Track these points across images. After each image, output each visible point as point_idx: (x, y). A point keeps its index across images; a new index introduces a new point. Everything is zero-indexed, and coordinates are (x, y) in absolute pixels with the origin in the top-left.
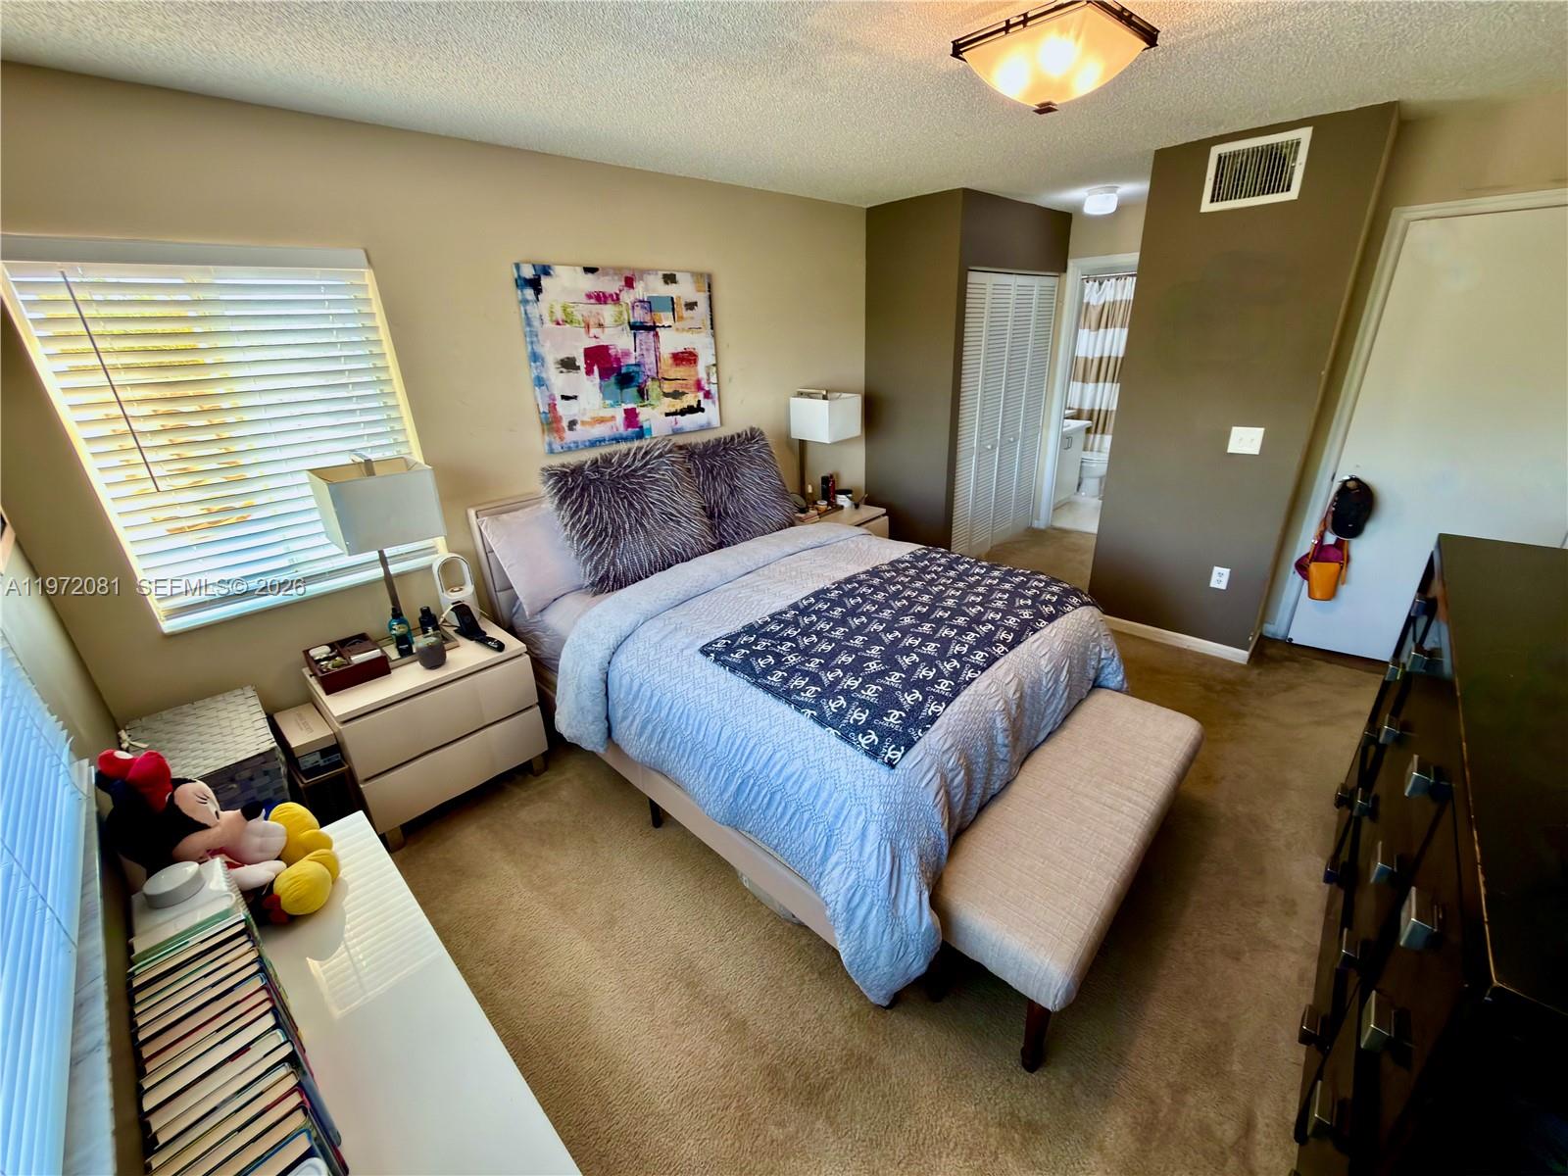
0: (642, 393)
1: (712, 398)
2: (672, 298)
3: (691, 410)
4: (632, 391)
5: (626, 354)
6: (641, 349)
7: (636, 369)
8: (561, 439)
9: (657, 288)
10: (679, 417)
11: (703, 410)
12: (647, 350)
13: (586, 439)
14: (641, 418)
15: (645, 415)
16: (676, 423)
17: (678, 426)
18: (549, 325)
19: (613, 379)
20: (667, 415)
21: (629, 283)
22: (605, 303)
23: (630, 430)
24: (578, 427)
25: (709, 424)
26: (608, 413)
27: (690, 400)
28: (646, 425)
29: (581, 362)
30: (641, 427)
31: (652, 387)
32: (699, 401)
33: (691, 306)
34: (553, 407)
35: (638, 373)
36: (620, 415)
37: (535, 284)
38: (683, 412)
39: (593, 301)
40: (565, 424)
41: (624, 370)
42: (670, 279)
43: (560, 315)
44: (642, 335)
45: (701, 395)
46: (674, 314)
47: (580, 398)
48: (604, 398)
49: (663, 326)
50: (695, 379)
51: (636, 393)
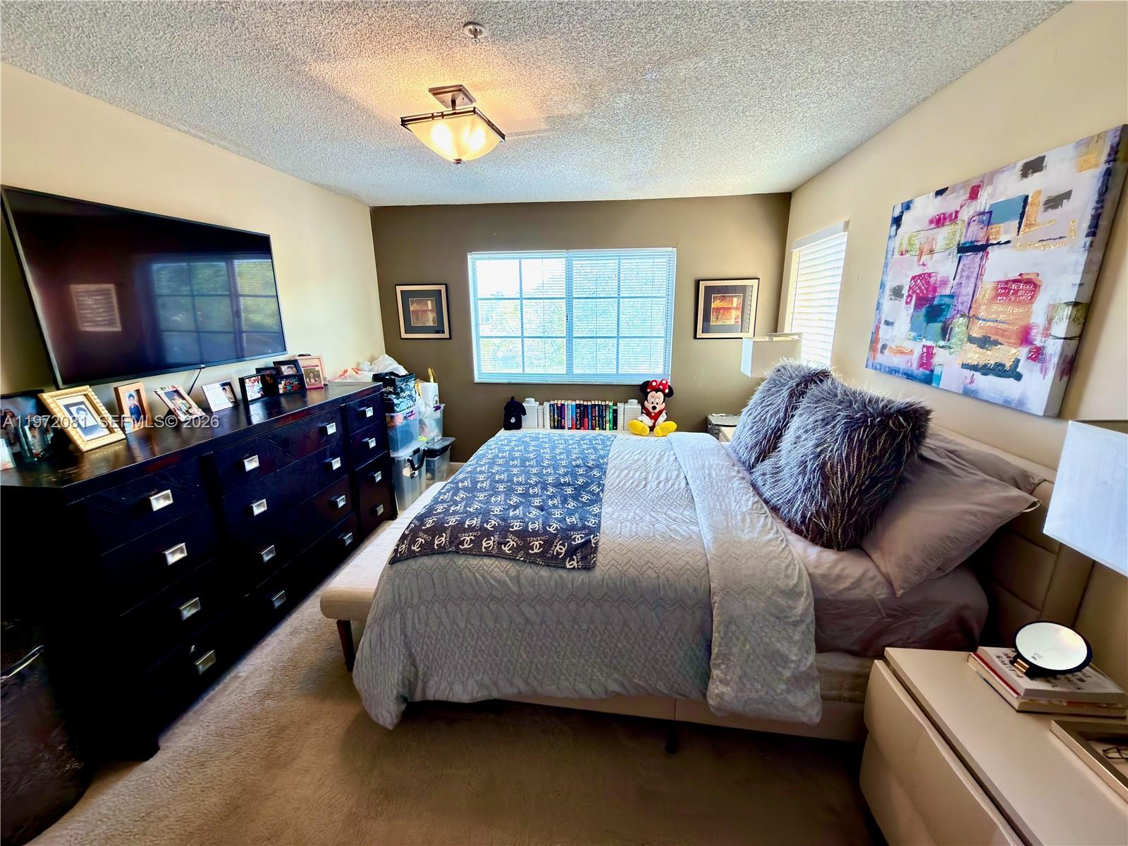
0: (945, 332)
1: (1043, 361)
2: (1027, 197)
3: (999, 370)
4: (937, 326)
5: (944, 283)
6: (961, 277)
7: (947, 300)
8: (874, 358)
9: (1010, 187)
10: (978, 375)
11: (1018, 377)
12: (968, 277)
13: (888, 365)
14: (936, 360)
15: (940, 357)
16: (972, 382)
17: (973, 386)
18: (897, 255)
19: (923, 311)
20: (965, 366)
21: (974, 194)
22: (943, 225)
23: (921, 369)
24: (886, 352)
25: (1021, 402)
26: (909, 345)
27: (1006, 354)
28: (937, 371)
29: (905, 292)
30: (932, 371)
31: (959, 324)
32: (1017, 362)
33: (1054, 203)
34: (878, 328)
35: (948, 306)
36: (918, 349)
37: (897, 221)
38: (985, 370)
39: (933, 226)
40: (879, 346)
41: (936, 302)
42: (1034, 167)
43: (904, 247)
44: (969, 256)
45: (1023, 352)
46: (1020, 224)
47: (896, 325)
48: (912, 329)
49: (999, 243)
50: (1023, 323)
51: (939, 330)
